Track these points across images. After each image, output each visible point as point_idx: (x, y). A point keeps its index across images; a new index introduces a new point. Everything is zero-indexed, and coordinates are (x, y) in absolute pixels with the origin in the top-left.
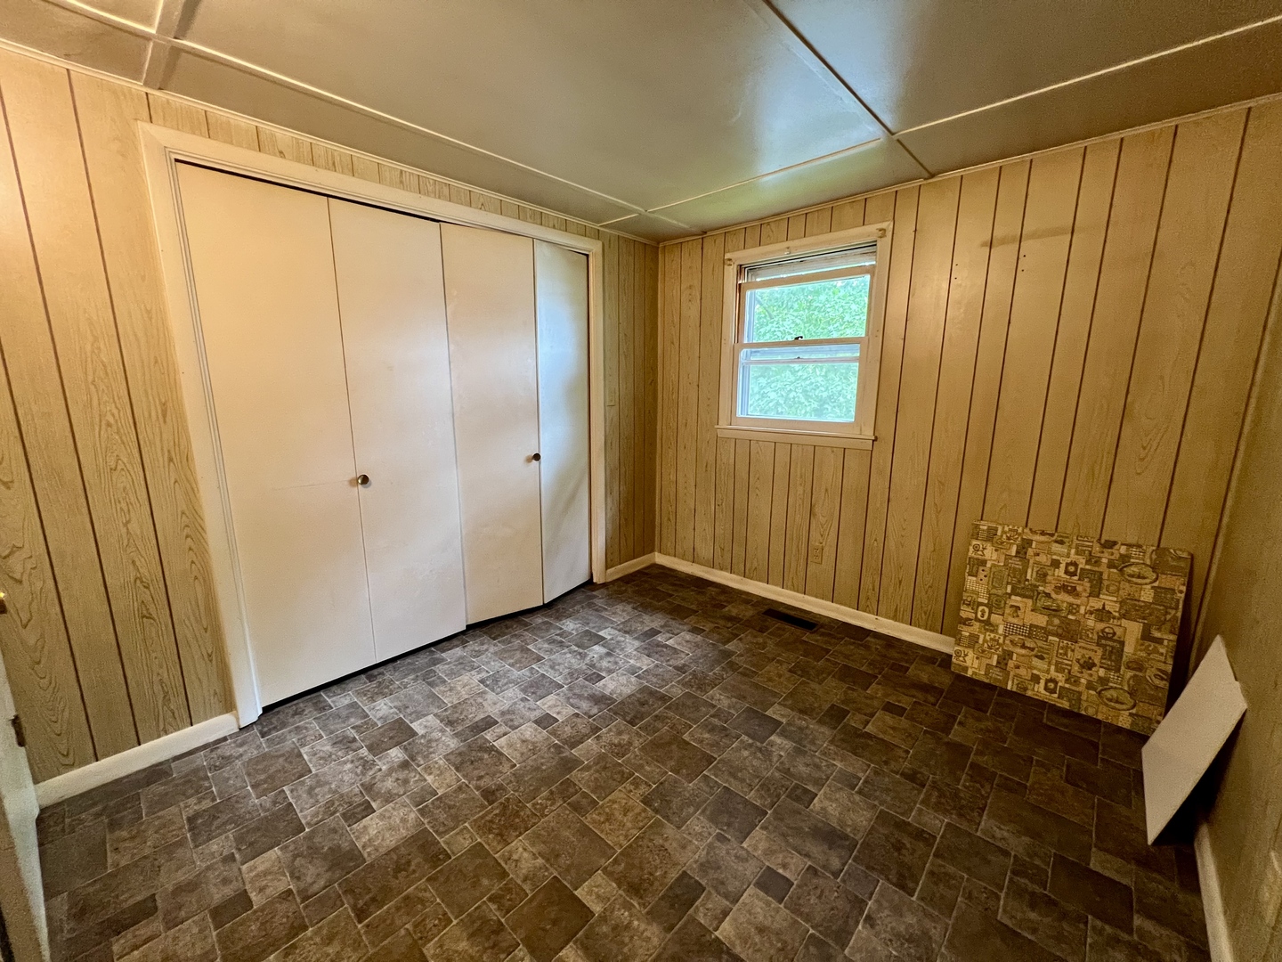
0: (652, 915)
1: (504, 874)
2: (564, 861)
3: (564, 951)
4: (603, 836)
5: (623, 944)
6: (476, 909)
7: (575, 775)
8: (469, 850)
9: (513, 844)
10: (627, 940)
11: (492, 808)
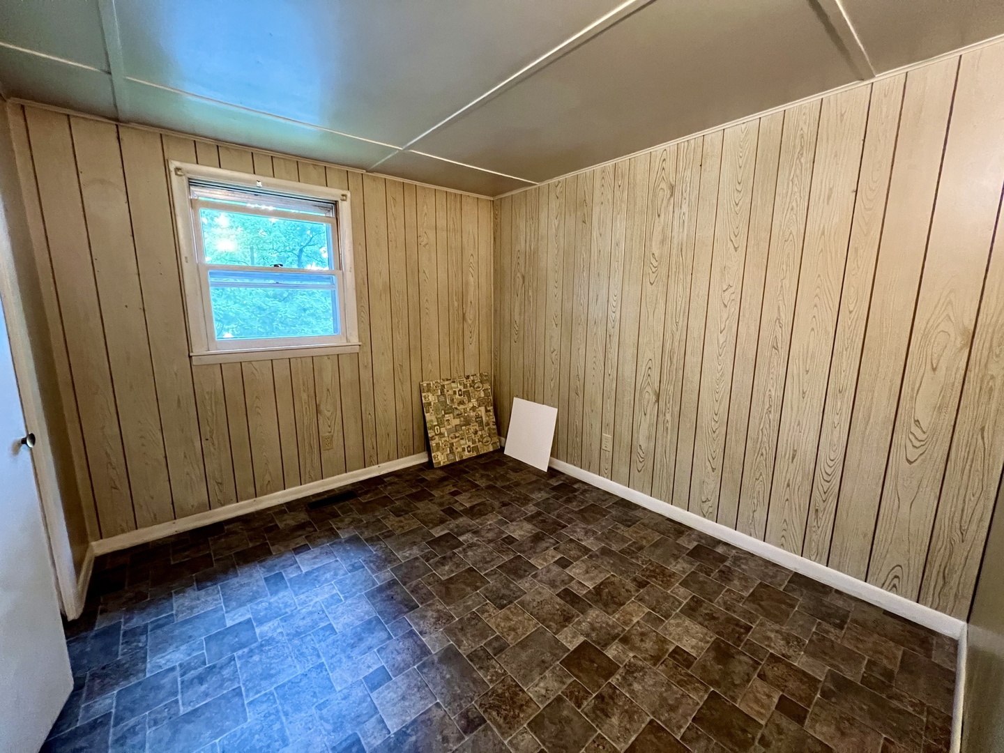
0: (583, 612)
1: (559, 699)
2: (547, 657)
3: (609, 656)
4: (528, 633)
5: (601, 627)
6: (587, 716)
7: (464, 650)
8: (535, 733)
9: (531, 695)
10: (599, 625)
11: (490, 719)
